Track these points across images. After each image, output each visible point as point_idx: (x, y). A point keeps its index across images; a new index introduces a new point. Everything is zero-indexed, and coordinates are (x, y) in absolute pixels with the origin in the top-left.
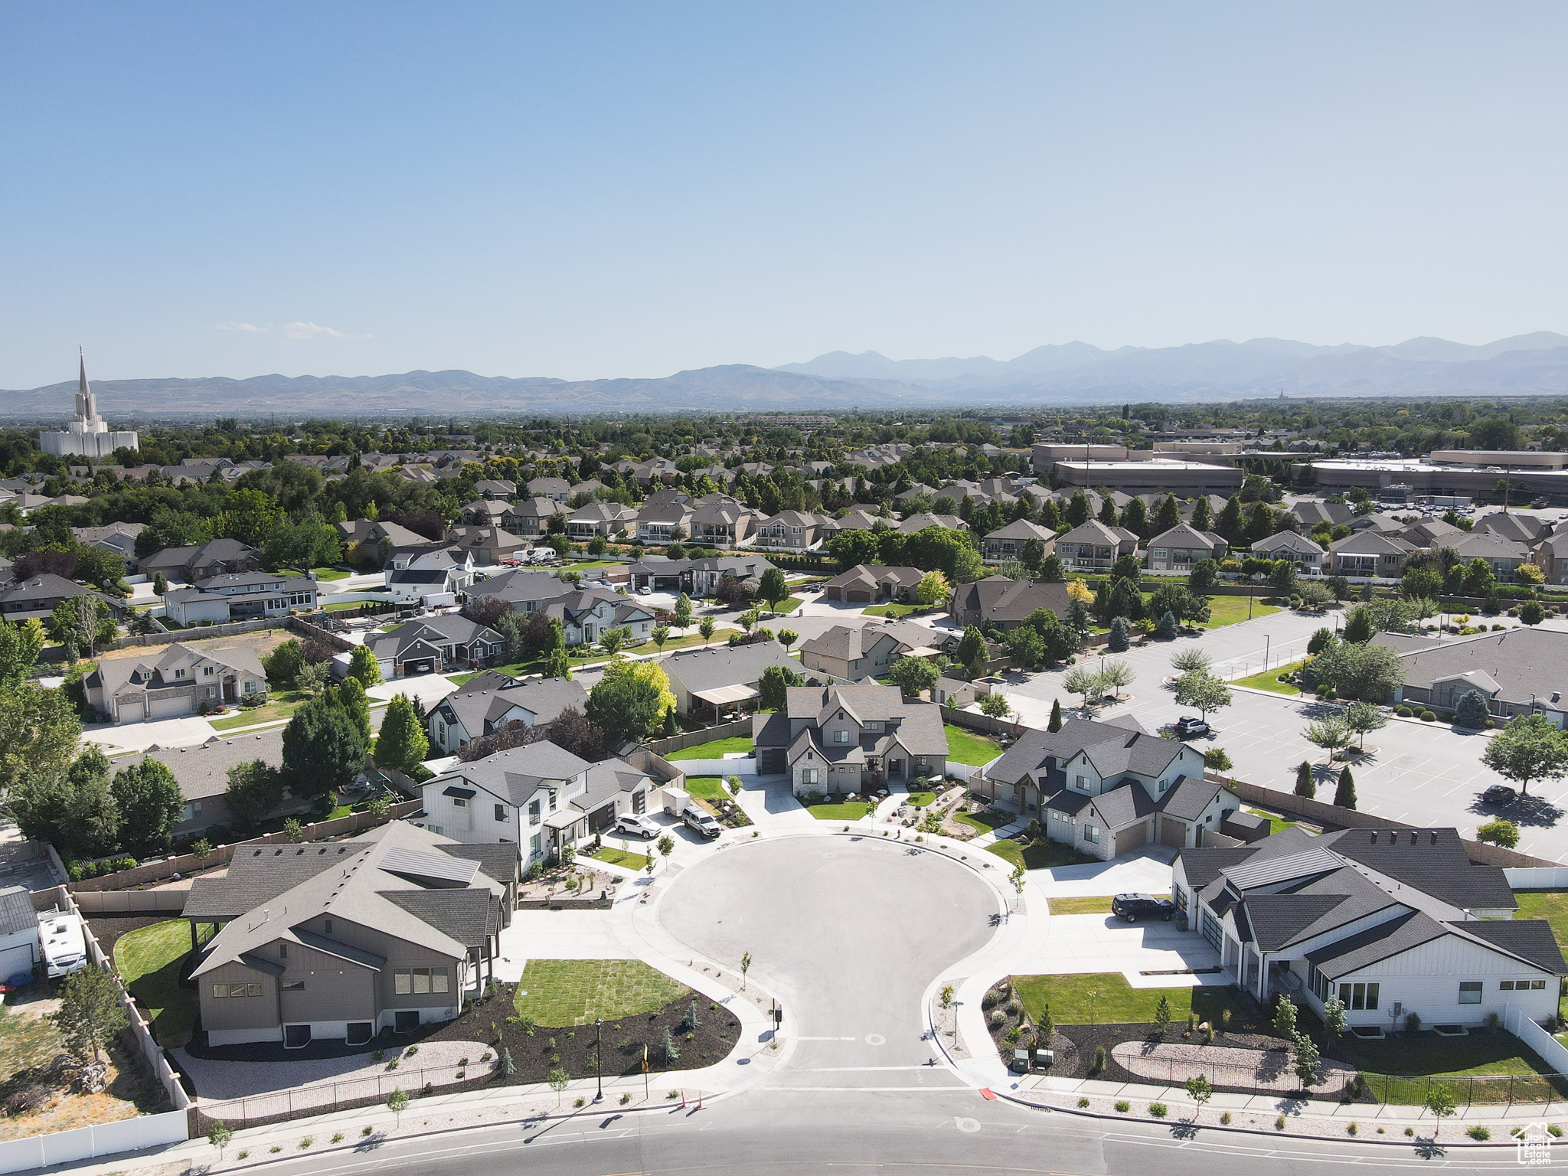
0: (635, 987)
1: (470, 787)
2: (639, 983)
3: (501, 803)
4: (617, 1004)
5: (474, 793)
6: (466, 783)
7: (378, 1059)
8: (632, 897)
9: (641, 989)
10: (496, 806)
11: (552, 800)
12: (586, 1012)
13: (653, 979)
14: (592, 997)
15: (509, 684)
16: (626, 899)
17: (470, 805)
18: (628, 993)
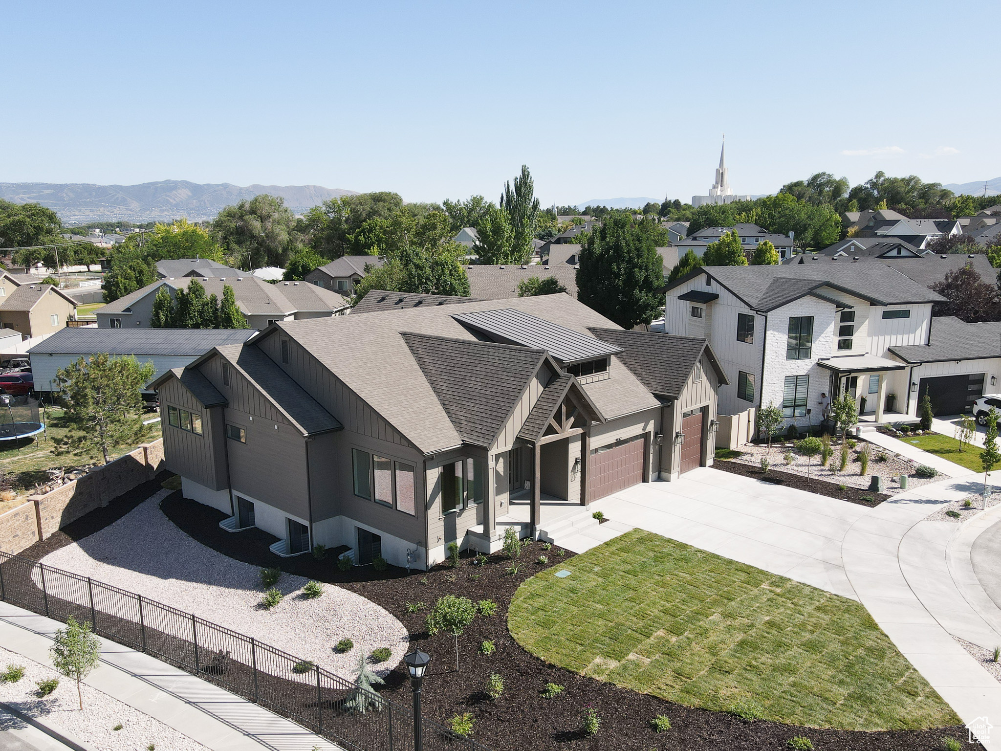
0: (795, 651)
1: (714, 288)
2: (811, 647)
3: (747, 311)
4: (719, 669)
5: (715, 297)
6: (708, 284)
7: (264, 585)
8: (935, 502)
9: (806, 661)
10: (741, 317)
11: (846, 331)
12: (632, 656)
13: (861, 652)
14: (675, 630)
15: (894, 253)
16: (916, 502)
17: (709, 316)
18: (765, 658)
